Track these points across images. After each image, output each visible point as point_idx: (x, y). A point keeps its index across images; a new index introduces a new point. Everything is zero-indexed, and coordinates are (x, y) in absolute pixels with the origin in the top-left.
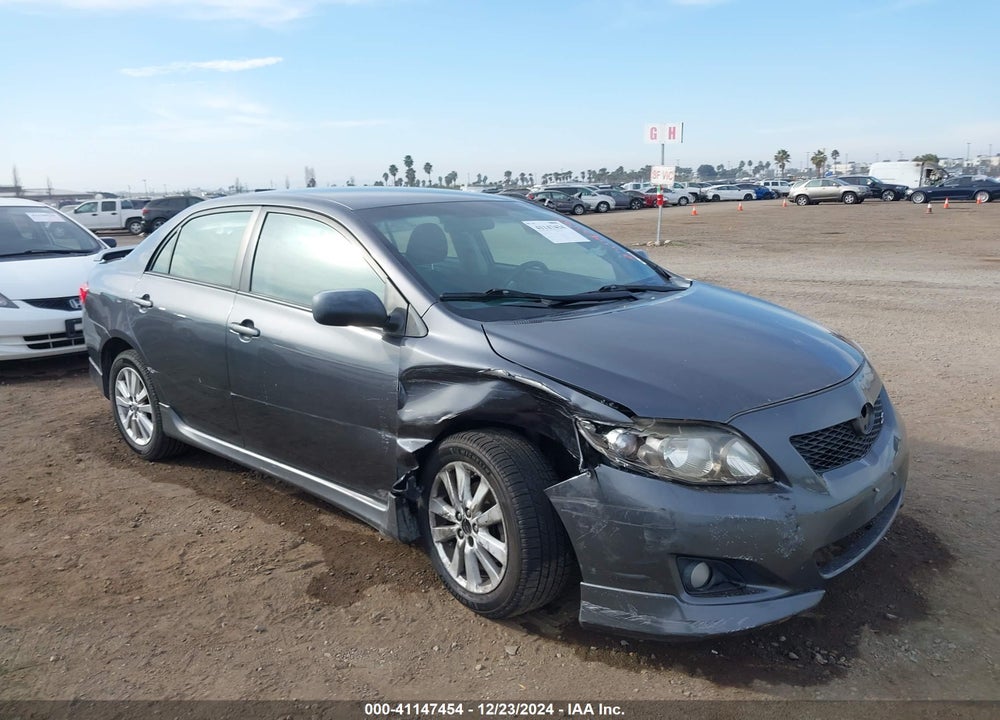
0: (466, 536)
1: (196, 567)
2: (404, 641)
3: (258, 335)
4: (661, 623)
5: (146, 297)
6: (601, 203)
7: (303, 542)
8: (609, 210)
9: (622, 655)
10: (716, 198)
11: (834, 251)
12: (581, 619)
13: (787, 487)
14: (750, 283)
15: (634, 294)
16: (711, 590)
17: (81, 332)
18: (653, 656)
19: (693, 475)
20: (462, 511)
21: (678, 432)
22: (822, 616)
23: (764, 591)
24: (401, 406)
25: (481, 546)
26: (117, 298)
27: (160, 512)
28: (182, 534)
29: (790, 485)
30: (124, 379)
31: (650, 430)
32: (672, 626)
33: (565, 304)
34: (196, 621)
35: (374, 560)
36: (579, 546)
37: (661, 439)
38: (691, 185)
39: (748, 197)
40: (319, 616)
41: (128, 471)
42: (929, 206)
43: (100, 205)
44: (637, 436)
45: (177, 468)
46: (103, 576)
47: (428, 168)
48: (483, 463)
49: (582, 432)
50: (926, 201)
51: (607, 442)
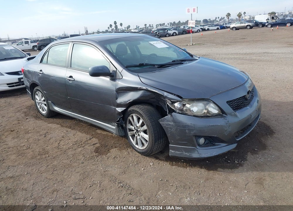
0: (138, 134)
1: (63, 147)
2: (122, 163)
3: (74, 80)
4: (191, 155)
5: (41, 71)
6: (174, 33)
7: (92, 138)
8: (176, 35)
9: (182, 164)
10: (208, 30)
11: (244, 44)
12: (170, 155)
13: (226, 116)
14: (218, 55)
15: (182, 62)
16: (205, 145)
17: (23, 81)
18: (191, 164)
19: (199, 114)
20: (136, 127)
21: (194, 102)
22: (237, 151)
23: (220, 145)
24: (117, 99)
25: (142, 136)
26: (32, 71)
27: (51, 132)
28: (58, 138)
29: (227, 115)
30: (37, 95)
31: (187, 102)
32: (195, 155)
33: (162, 66)
34: (64, 161)
35: (113, 142)
36: (169, 135)
37: (190, 104)
38: (201, 26)
39: (218, 29)
40: (98, 158)
41: (41, 121)
42: (272, 28)
43: (24, 42)
44: (183, 104)
45: (55, 119)
46: (37, 150)
47: (121, 25)
48: (141, 114)
49: (168, 103)
50: (271, 27)
51: (175, 106)
